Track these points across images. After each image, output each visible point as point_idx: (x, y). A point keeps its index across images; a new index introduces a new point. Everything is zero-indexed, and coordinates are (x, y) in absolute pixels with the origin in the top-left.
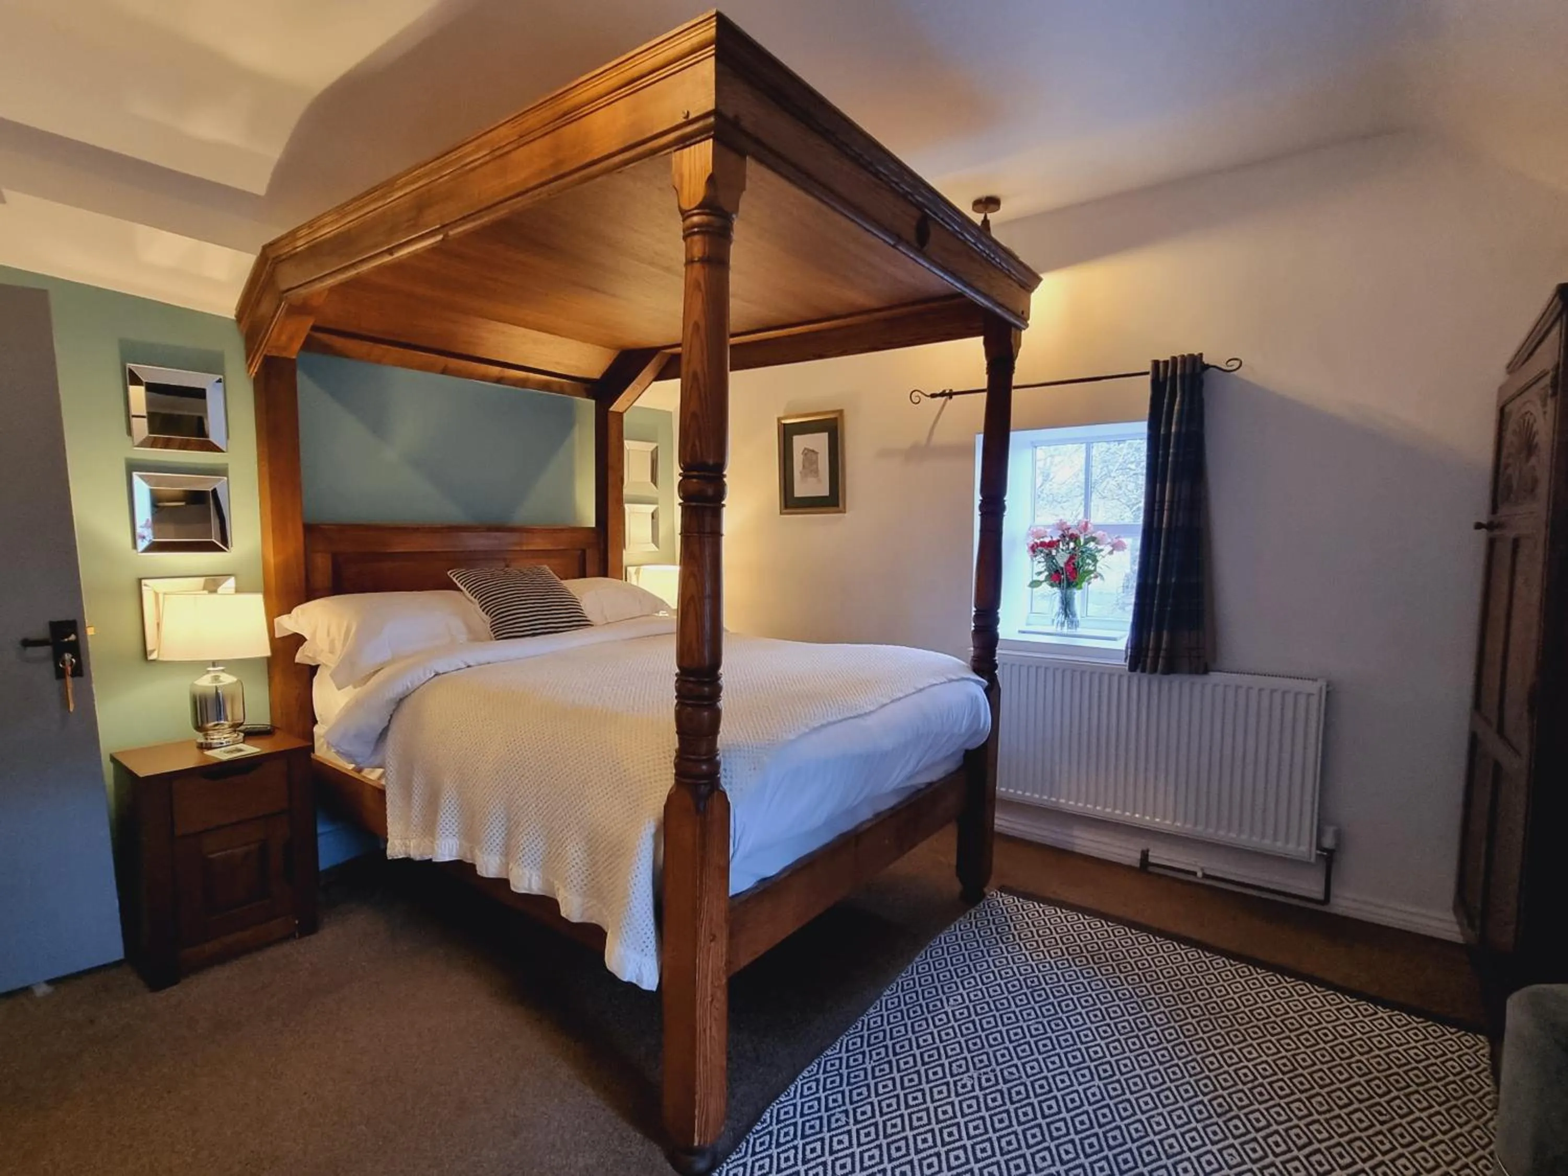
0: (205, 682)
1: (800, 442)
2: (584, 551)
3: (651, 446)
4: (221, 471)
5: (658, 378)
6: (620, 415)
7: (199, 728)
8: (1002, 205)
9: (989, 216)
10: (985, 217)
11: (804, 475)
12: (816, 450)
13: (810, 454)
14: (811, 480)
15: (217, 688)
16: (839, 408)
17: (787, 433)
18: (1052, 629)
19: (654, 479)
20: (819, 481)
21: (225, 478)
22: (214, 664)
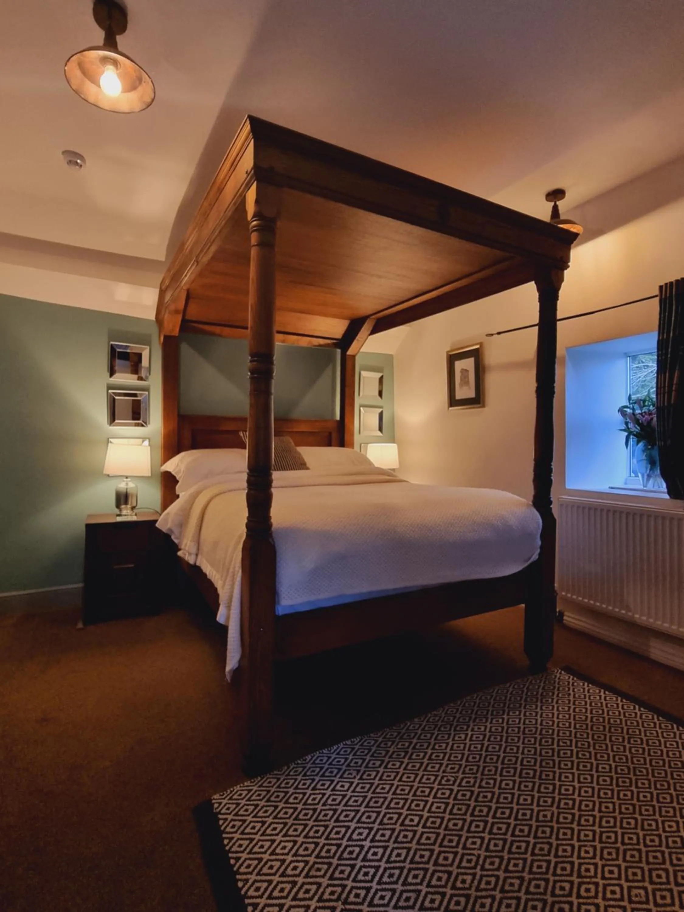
0: (122, 486)
1: (459, 365)
2: (330, 434)
3: (380, 375)
4: (147, 389)
5: (373, 332)
6: (353, 357)
7: (118, 506)
8: (567, 195)
9: (558, 203)
10: (555, 203)
11: (461, 385)
12: (468, 369)
13: (465, 372)
14: (465, 388)
15: (127, 489)
16: (479, 341)
17: (452, 359)
18: (641, 487)
19: (380, 394)
20: (470, 388)
21: (147, 393)
22: (127, 477)
